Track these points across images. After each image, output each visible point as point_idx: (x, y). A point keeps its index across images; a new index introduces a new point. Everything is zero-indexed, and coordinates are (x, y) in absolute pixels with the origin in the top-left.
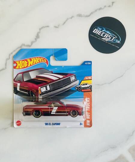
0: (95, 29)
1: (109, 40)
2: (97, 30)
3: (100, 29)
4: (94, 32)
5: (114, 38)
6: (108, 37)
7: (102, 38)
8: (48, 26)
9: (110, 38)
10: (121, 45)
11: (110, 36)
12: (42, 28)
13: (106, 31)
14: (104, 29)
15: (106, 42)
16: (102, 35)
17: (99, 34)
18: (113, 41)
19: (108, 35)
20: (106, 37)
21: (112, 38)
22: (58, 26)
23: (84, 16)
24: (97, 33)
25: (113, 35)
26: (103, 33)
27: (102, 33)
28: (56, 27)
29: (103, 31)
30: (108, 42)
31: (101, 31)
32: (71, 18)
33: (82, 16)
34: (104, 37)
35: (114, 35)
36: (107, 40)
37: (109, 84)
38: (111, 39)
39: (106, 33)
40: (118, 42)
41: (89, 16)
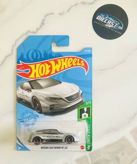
0: (99, 16)
1: (112, 27)
2: (101, 17)
3: (104, 16)
4: (97, 18)
5: (117, 24)
6: (111, 24)
7: (105, 25)
8: (53, 14)
9: (113, 24)
10: (123, 31)
11: (113, 22)
12: (47, 15)
13: (109, 18)
14: (107, 16)
15: (109, 28)
16: (105, 22)
17: (102, 21)
18: (116, 27)
19: (111, 22)
20: (109, 24)
21: (115, 24)
22: (63, 13)
23: (88, 4)
24: (100, 20)
25: (115, 22)
26: (107, 20)
27: (105, 20)
28: (60, 14)
29: (106, 17)
30: (111, 28)
31: (104, 18)
32: (76, 5)
33: (86, 4)
34: (107, 23)
35: (117, 22)
36: (109, 27)
37: (112, 69)
38: (114, 26)
39: (109, 20)
40: (121, 28)
41: (93, 3)
